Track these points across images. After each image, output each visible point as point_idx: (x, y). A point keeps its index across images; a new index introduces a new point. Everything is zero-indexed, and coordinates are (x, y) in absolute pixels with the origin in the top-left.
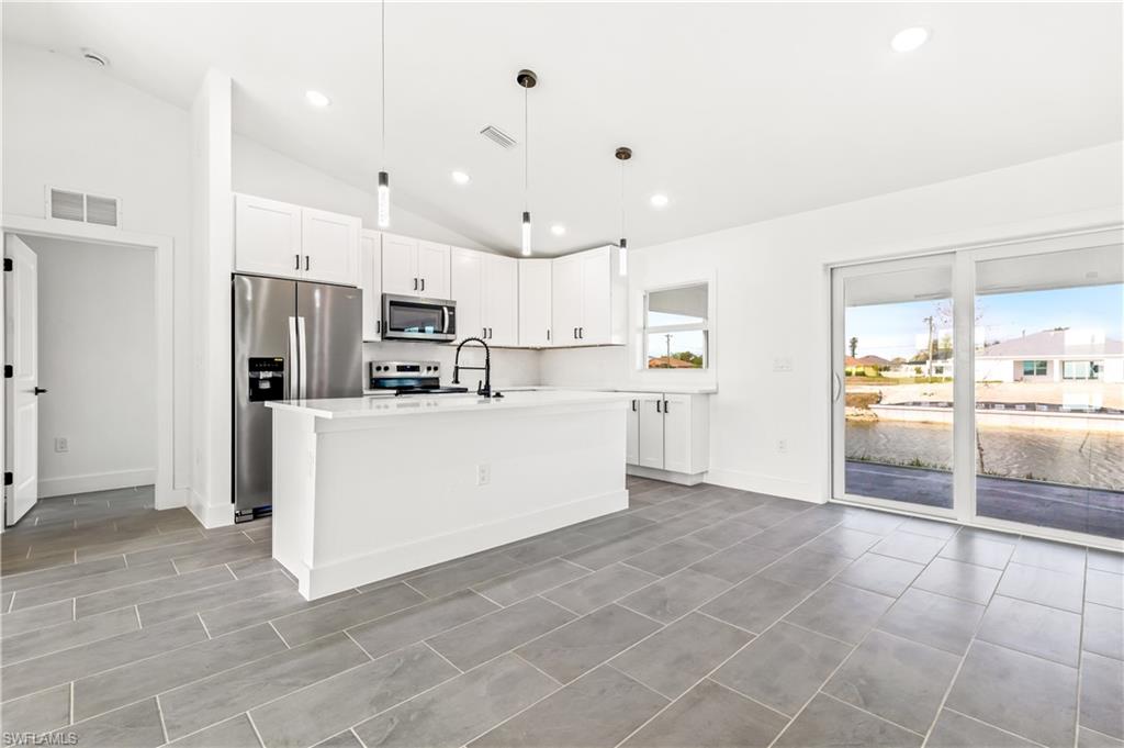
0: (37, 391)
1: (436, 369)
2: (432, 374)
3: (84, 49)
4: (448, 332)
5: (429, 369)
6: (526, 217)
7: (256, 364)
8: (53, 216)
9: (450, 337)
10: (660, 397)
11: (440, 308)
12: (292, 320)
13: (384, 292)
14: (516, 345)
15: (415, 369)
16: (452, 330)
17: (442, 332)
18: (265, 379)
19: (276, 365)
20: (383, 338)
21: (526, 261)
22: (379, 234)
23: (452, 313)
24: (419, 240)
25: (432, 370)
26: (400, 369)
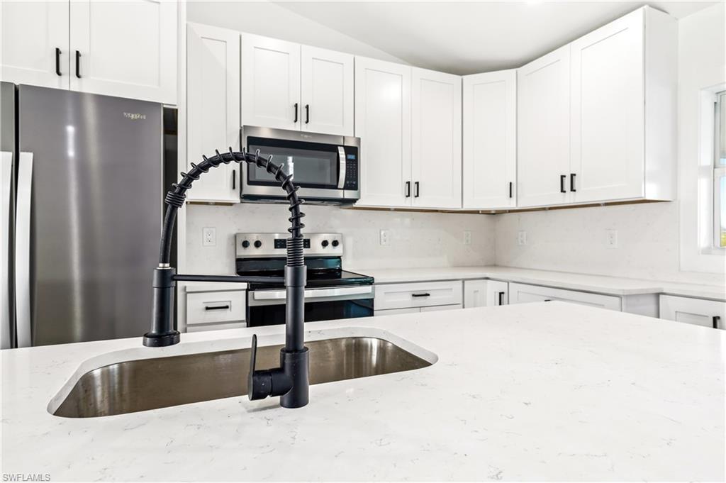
1: (335, 243)
2: (330, 251)
4: (346, 187)
5: (325, 244)
9: (349, 194)
11: (334, 148)
13: (244, 123)
14: (458, 207)
16: (352, 183)
17: (336, 187)
20: (246, 198)
21: (465, 77)
22: (238, 33)
23: (352, 157)
24: (303, 46)
25: (330, 245)
26: (280, 244)
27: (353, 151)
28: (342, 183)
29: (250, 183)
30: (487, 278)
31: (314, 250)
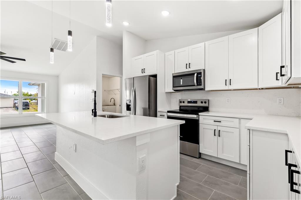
2: (204, 105)
4: (198, 85)
5: (202, 102)
11: (193, 74)
14: (256, 87)
15: (196, 102)
22: (174, 51)
24: (189, 47)
25: (204, 103)
26: (189, 102)
29: (174, 87)
31: (199, 104)
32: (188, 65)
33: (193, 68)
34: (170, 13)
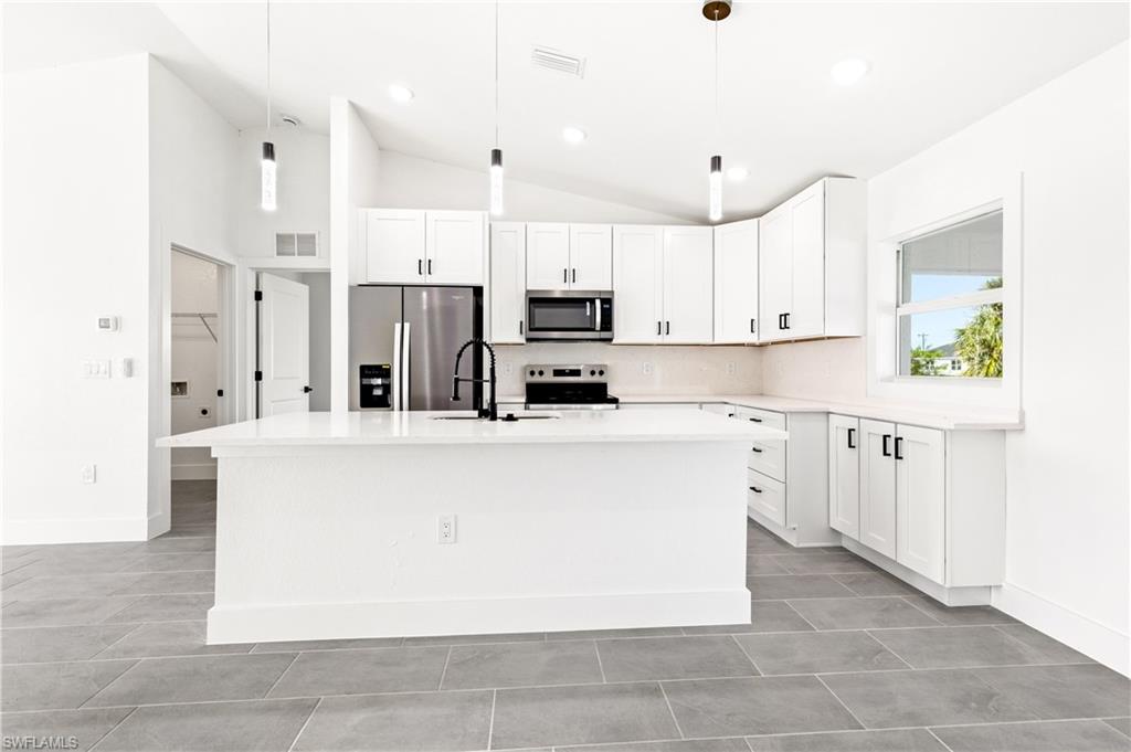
0: (307, 390)
1: (601, 373)
2: (597, 379)
3: (282, 115)
4: (602, 329)
5: (593, 373)
6: (497, 156)
7: (367, 371)
8: (278, 254)
9: (605, 335)
10: (889, 429)
11: (591, 300)
12: (398, 326)
13: (529, 288)
14: (711, 343)
15: (577, 373)
16: (607, 326)
17: (594, 330)
18: (378, 386)
19: (384, 372)
20: (529, 340)
21: (716, 227)
22: (523, 224)
23: (607, 306)
24: (572, 225)
25: (597, 374)
26: (558, 373)
27: (607, 302)
28: (598, 327)
29: (531, 330)
30: (726, 403)
31: (585, 378)
32: (570, 275)
33: (583, 285)
34: (586, 136)
